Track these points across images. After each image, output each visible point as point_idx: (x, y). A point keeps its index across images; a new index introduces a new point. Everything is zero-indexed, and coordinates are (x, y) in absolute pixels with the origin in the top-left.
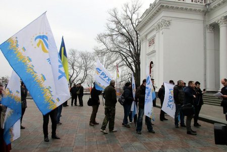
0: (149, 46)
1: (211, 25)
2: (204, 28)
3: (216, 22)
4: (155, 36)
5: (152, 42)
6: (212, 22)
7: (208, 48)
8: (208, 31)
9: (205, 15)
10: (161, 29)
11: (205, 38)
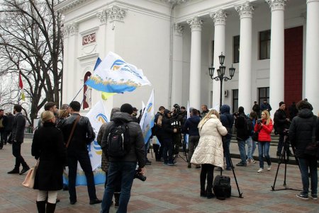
0: (84, 44)
1: (179, 25)
2: (171, 28)
3: (188, 22)
4: (97, 29)
5: (89, 38)
6: (181, 21)
7: (175, 58)
8: (175, 33)
9: (173, 8)
10: (109, 20)
11: (171, 43)
